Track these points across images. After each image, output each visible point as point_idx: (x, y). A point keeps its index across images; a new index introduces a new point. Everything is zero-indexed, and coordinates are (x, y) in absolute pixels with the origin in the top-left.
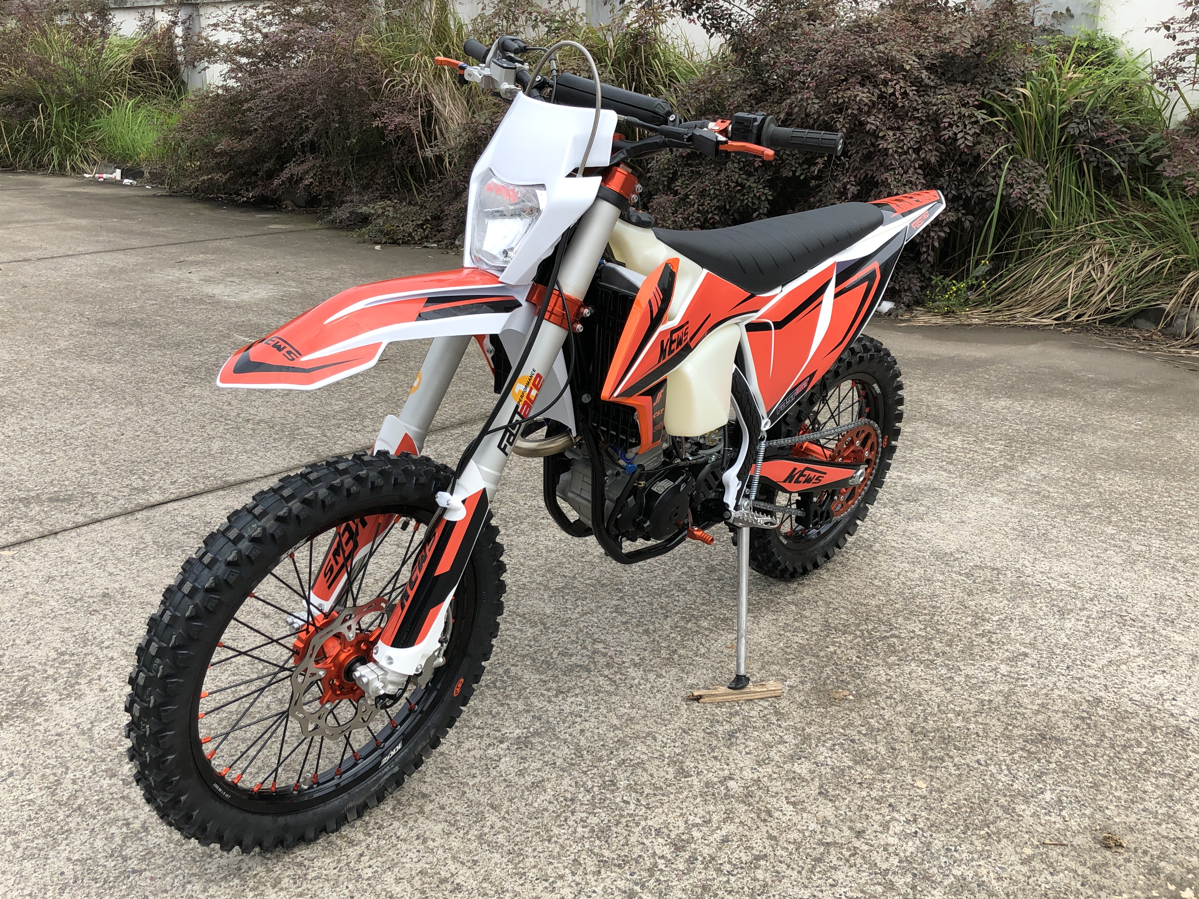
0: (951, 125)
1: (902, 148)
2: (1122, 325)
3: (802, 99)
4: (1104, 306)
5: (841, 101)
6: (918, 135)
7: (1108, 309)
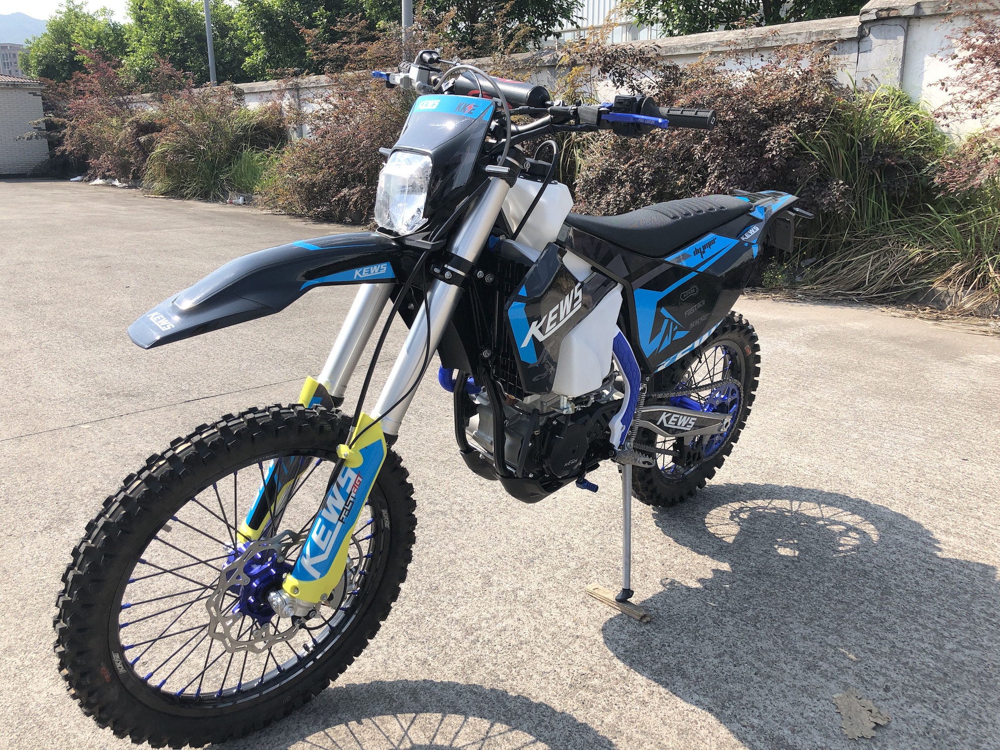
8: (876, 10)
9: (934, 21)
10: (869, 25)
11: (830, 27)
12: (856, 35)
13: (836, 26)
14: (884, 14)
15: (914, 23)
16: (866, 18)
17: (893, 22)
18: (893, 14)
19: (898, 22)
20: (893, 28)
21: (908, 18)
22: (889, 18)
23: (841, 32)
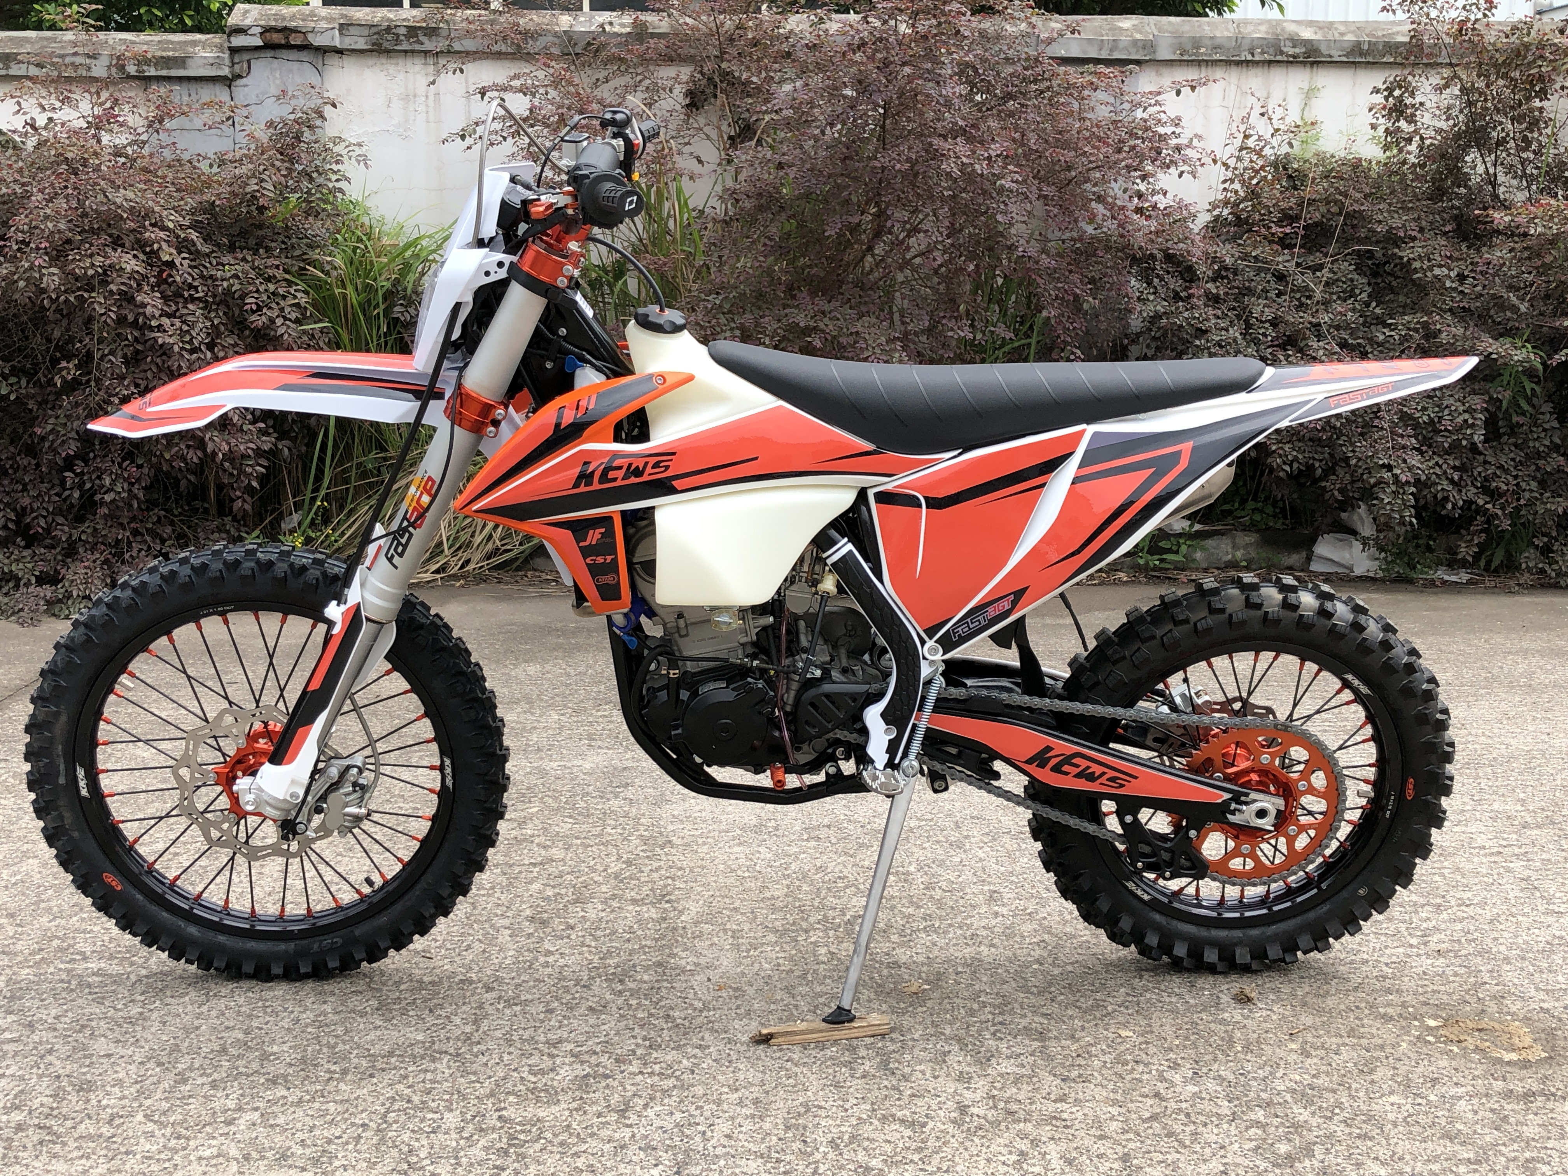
0: (259, 308)
1: (190, 342)
2: (518, 569)
3: (31, 268)
4: (490, 546)
5: (91, 272)
6: (208, 324)
7: (497, 549)
8: (259, 30)
9: (371, 62)
10: (246, 56)
11: (164, 50)
12: (226, 71)
13: (173, 50)
14: (277, 38)
15: (333, 60)
16: (238, 41)
17: (294, 55)
18: (296, 40)
19: (304, 55)
20: (296, 65)
21: (324, 51)
22: (289, 47)
23: (189, 62)
